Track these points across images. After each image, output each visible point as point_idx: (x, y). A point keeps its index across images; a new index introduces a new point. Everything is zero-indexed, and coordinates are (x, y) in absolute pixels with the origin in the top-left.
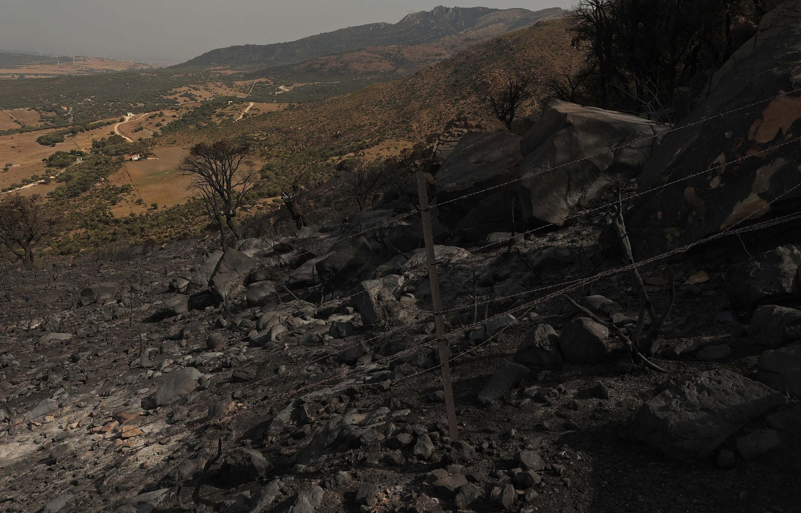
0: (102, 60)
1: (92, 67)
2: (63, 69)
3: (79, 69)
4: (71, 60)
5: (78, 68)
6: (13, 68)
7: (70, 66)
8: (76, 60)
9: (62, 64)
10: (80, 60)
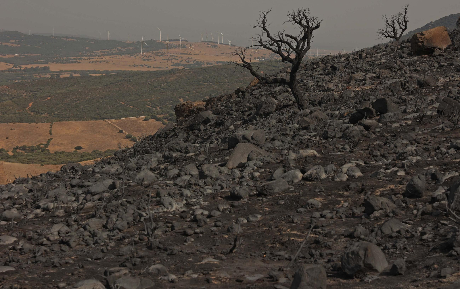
0: (215, 45)
1: (198, 58)
2: (149, 63)
3: (176, 62)
4: (162, 45)
5: (174, 61)
6: (69, 62)
7: (162, 58)
8: (170, 47)
9: (147, 54)
10: (177, 47)
